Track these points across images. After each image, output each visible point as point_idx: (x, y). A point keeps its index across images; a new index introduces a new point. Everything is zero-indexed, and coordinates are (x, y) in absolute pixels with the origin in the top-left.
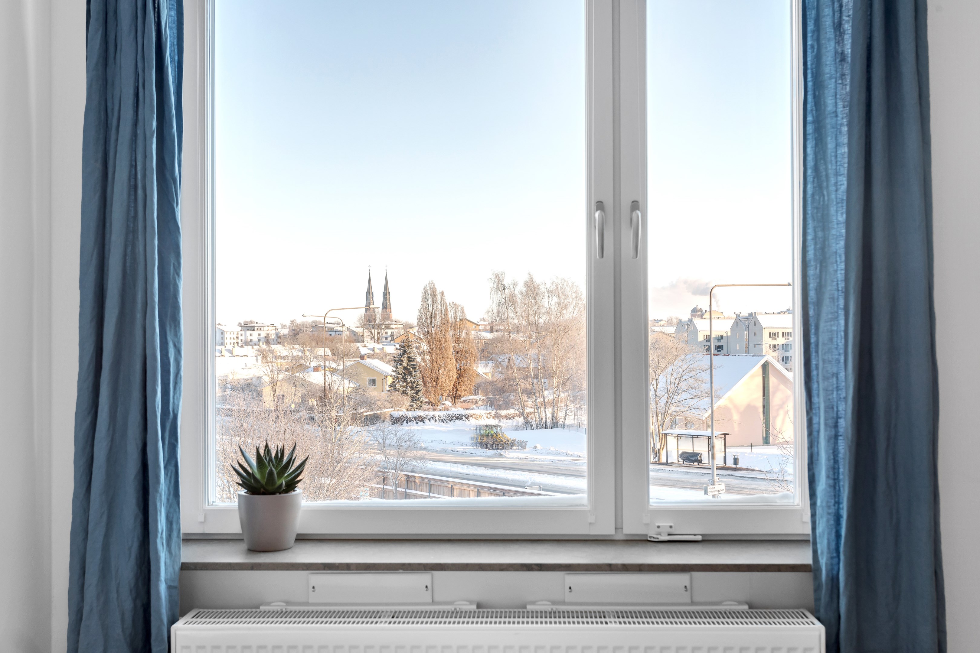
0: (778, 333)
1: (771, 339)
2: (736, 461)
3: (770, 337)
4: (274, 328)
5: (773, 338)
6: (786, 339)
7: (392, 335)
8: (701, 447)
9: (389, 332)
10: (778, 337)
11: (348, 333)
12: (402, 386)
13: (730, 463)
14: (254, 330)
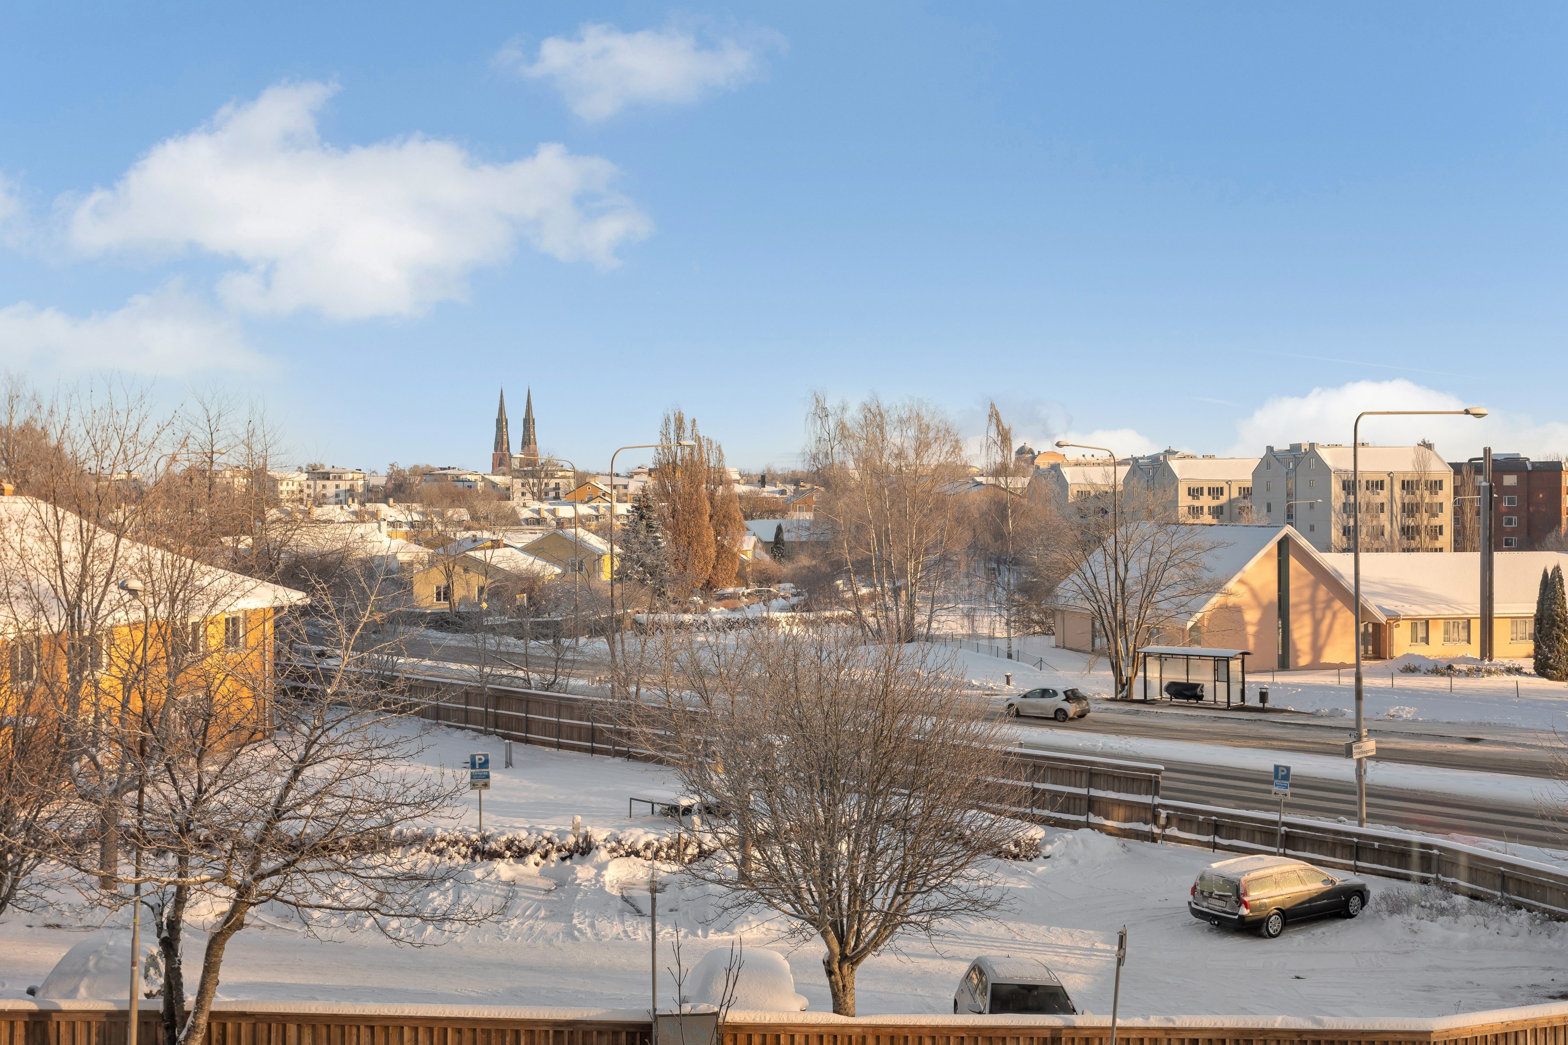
0: (1202, 488)
1: (1191, 497)
2: (1263, 697)
3: (1189, 494)
4: (362, 475)
5: (1193, 496)
6: (1213, 498)
7: (557, 487)
8: (1203, 676)
9: (552, 485)
10: (1202, 494)
11: (482, 484)
12: (637, 572)
13: (1253, 700)
14: (328, 479)
